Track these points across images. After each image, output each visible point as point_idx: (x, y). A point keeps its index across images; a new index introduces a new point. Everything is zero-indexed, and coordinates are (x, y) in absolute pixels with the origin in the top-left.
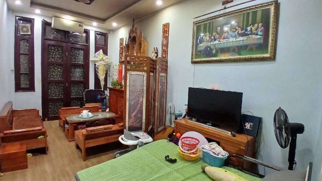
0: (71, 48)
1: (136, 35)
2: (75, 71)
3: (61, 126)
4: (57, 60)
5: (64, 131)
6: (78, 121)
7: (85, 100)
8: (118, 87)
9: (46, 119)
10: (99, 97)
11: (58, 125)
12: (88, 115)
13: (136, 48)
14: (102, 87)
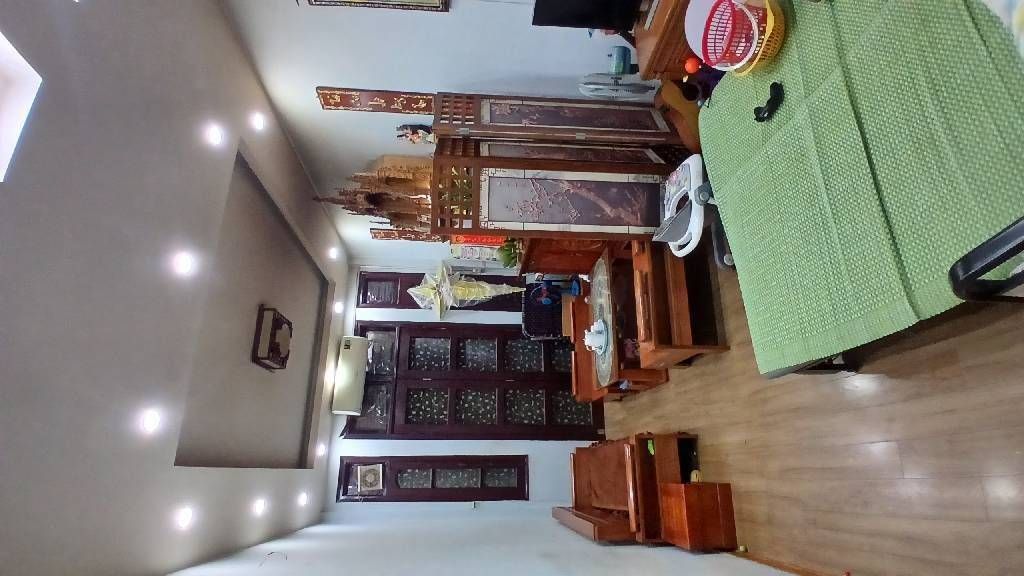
0: (410, 368)
1: (362, 193)
2: (472, 360)
3: (621, 397)
4: (445, 404)
5: (636, 392)
6: (614, 358)
7: (551, 337)
8: (521, 249)
9: (600, 432)
10: (544, 300)
11: (617, 405)
12: (600, 332)
13: (402, 195)
14: (517, 290)
